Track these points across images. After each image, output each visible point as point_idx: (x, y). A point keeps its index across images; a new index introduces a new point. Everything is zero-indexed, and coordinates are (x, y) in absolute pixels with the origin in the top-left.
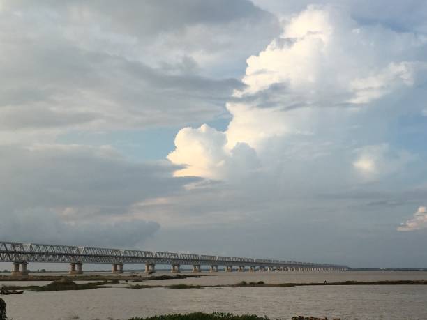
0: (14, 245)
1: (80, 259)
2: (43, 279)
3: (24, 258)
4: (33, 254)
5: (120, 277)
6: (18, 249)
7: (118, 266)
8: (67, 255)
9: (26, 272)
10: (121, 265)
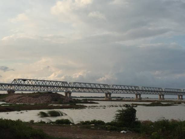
0: (135, 87)
1: (163, 93)
2: (148, 101)
3: (139, 92)
4: (143, 91)
5: (182, 101)
6: (137, 89)
7: (180, 97)
8: (157, 91)
9: (141, 98)
10: (182, 96)
